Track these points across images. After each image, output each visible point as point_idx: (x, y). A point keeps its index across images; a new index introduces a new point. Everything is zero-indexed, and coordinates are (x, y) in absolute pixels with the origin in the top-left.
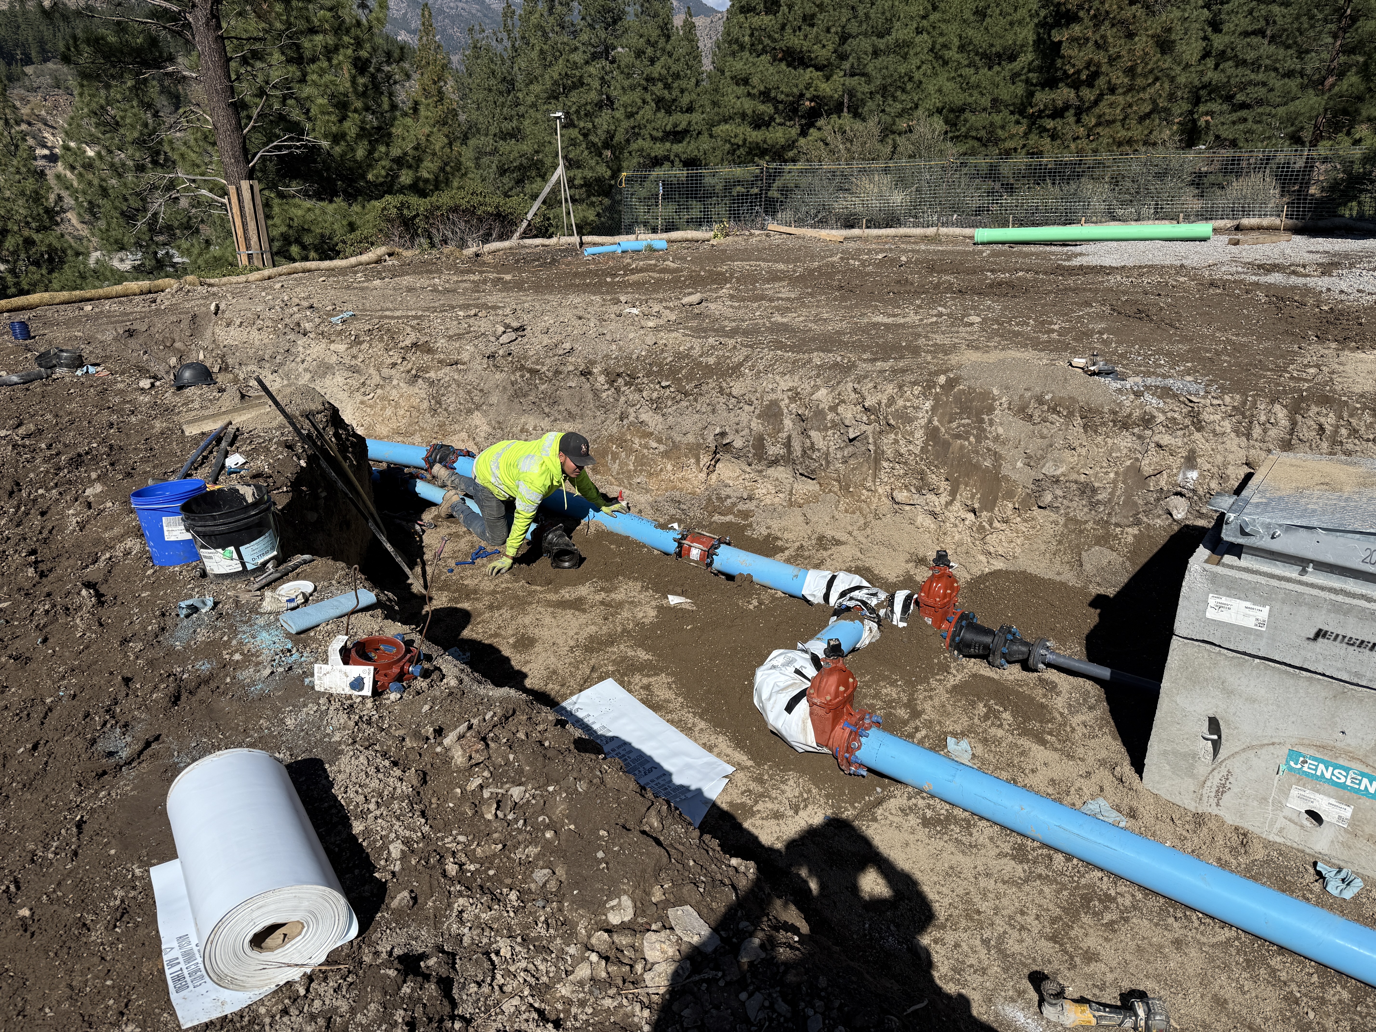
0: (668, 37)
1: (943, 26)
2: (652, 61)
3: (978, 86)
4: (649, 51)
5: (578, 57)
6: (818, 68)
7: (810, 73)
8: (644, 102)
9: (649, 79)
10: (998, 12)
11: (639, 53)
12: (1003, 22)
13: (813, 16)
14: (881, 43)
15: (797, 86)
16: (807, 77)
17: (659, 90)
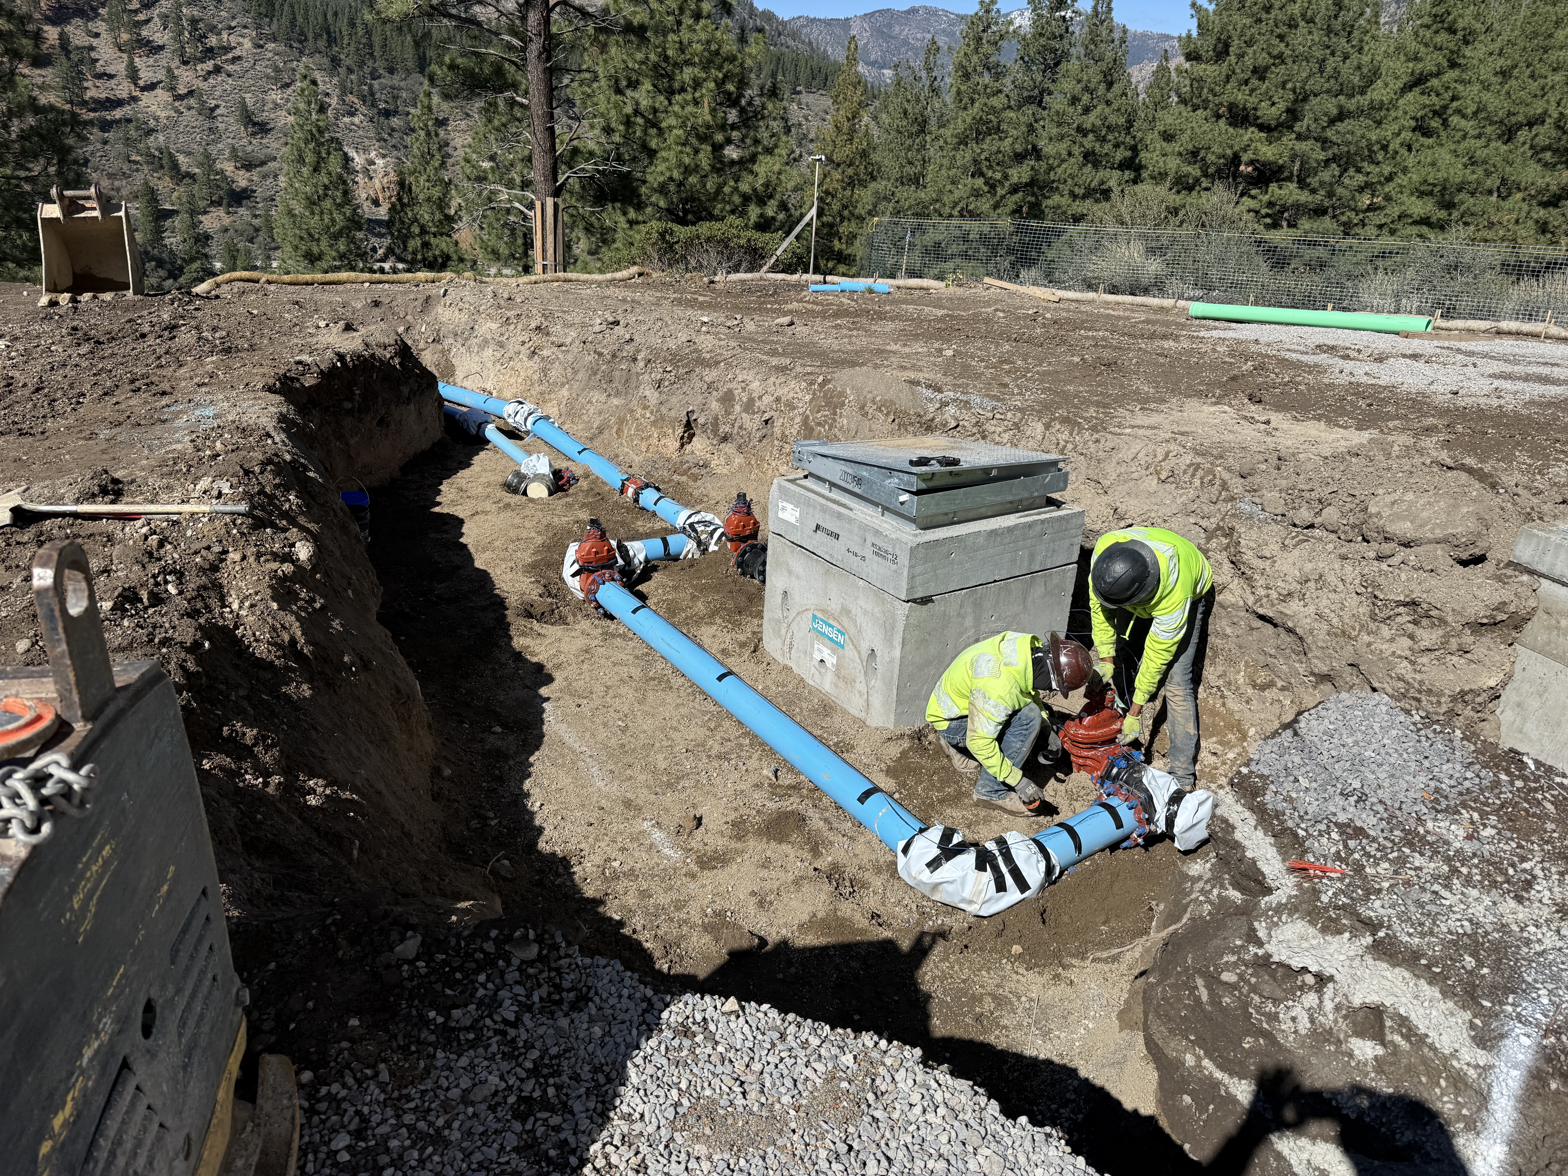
0: (1110, 85)
1: (1460, 88)
2: (1087, 110)
3: (1485, 162)
4: (1086, 98)
5: (997, 102)
6: (1262, 128)
7: (1251, 133)
8: (1070, 154)
9: (1080, 130)
10: (1528, 72)
11: (1074, 100)
12: (1534, 86)
13: (1267, 68)
14: (1351, 105)
15: (1231, 147)
16: (1246, 138)
17: (1089, 142)
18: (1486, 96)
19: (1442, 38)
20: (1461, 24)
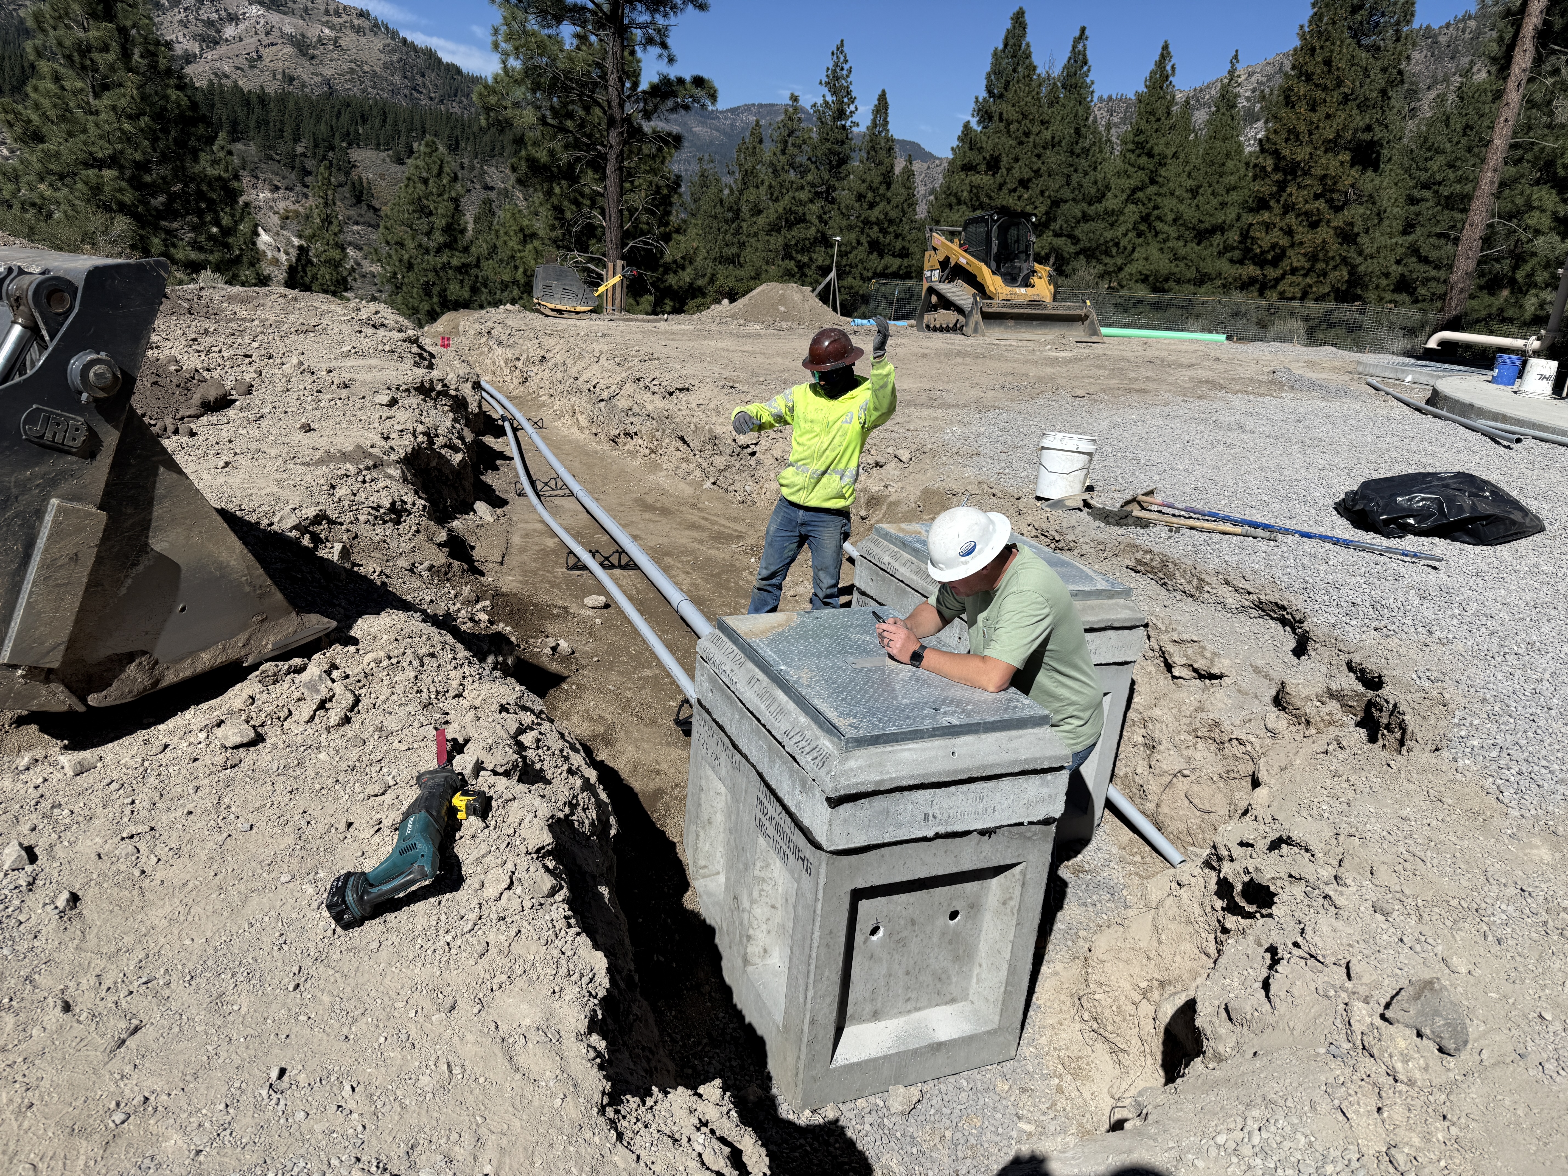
0: (888, 185)
1: (1159, 200)
2: (872, 206)
3: (1184, 258)
4: (870, 195)
5: (804, 196)
8: (859, 243)
9: (867, 222)
11: (860, 197)
12: (1215, 202)
13: (1029, 180)
14: (1091, 210)
17: (874, 232)
18: (1182, 208)
19: (1143, 160)
20: (1156, 150)
